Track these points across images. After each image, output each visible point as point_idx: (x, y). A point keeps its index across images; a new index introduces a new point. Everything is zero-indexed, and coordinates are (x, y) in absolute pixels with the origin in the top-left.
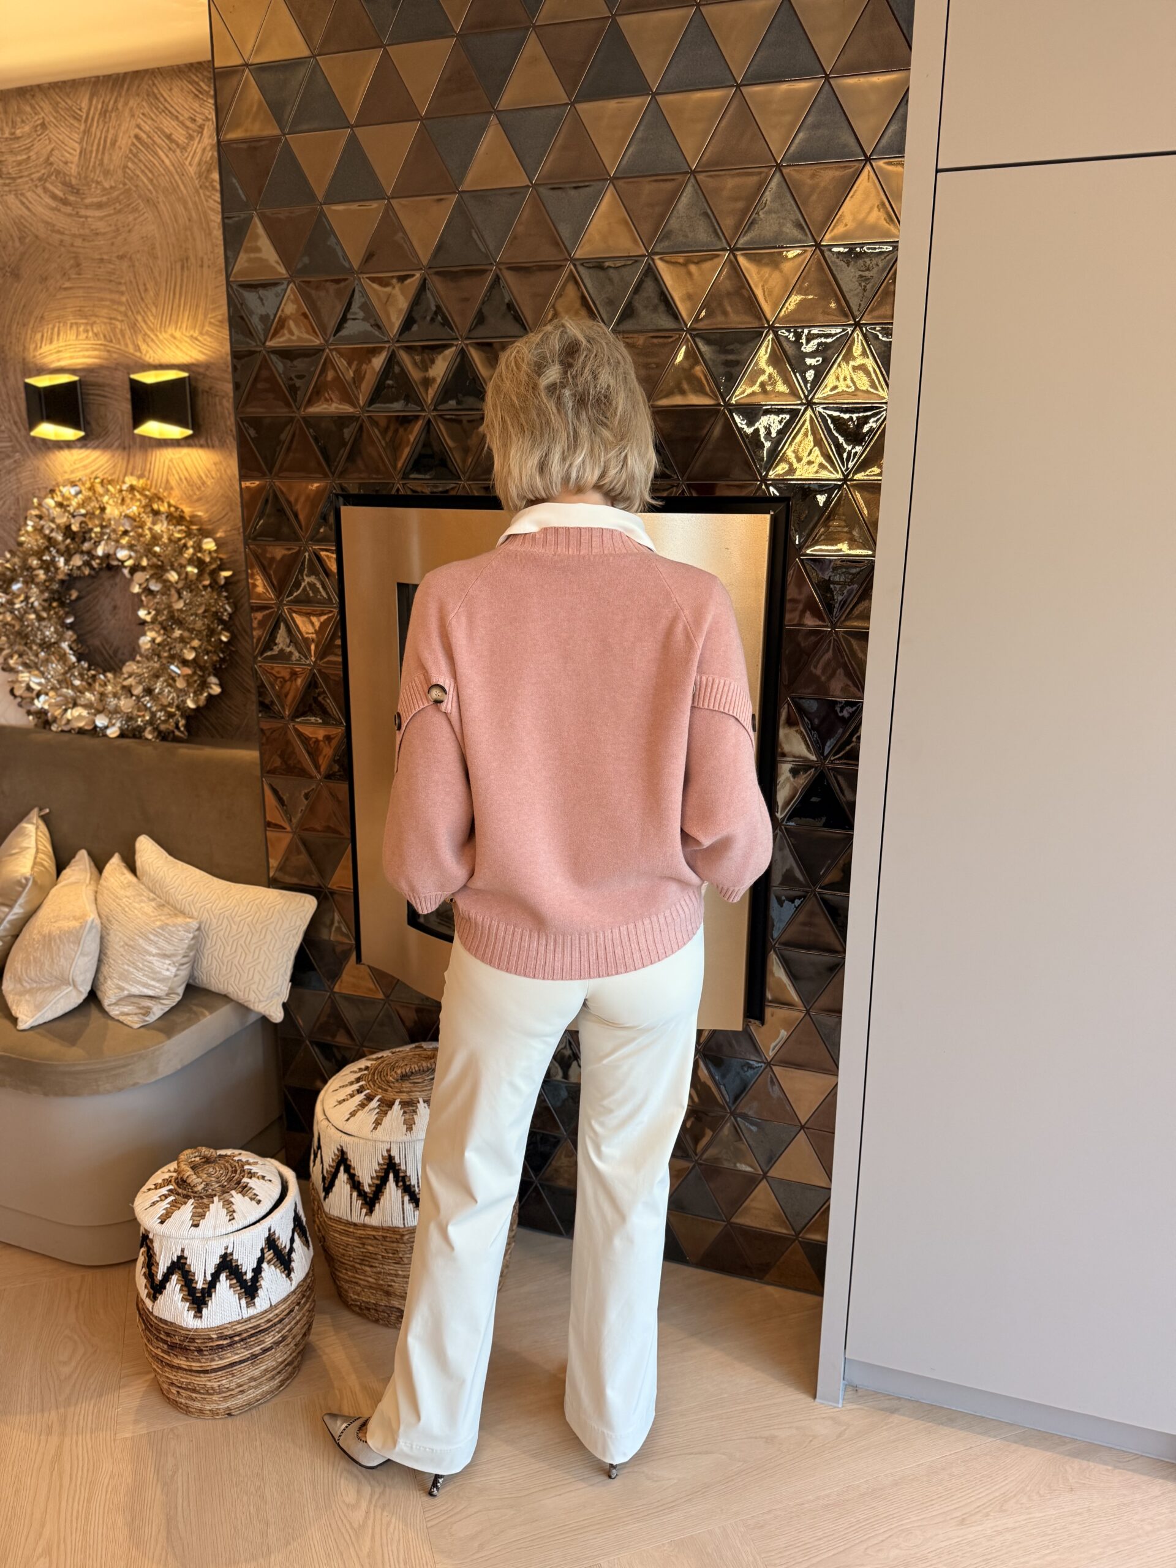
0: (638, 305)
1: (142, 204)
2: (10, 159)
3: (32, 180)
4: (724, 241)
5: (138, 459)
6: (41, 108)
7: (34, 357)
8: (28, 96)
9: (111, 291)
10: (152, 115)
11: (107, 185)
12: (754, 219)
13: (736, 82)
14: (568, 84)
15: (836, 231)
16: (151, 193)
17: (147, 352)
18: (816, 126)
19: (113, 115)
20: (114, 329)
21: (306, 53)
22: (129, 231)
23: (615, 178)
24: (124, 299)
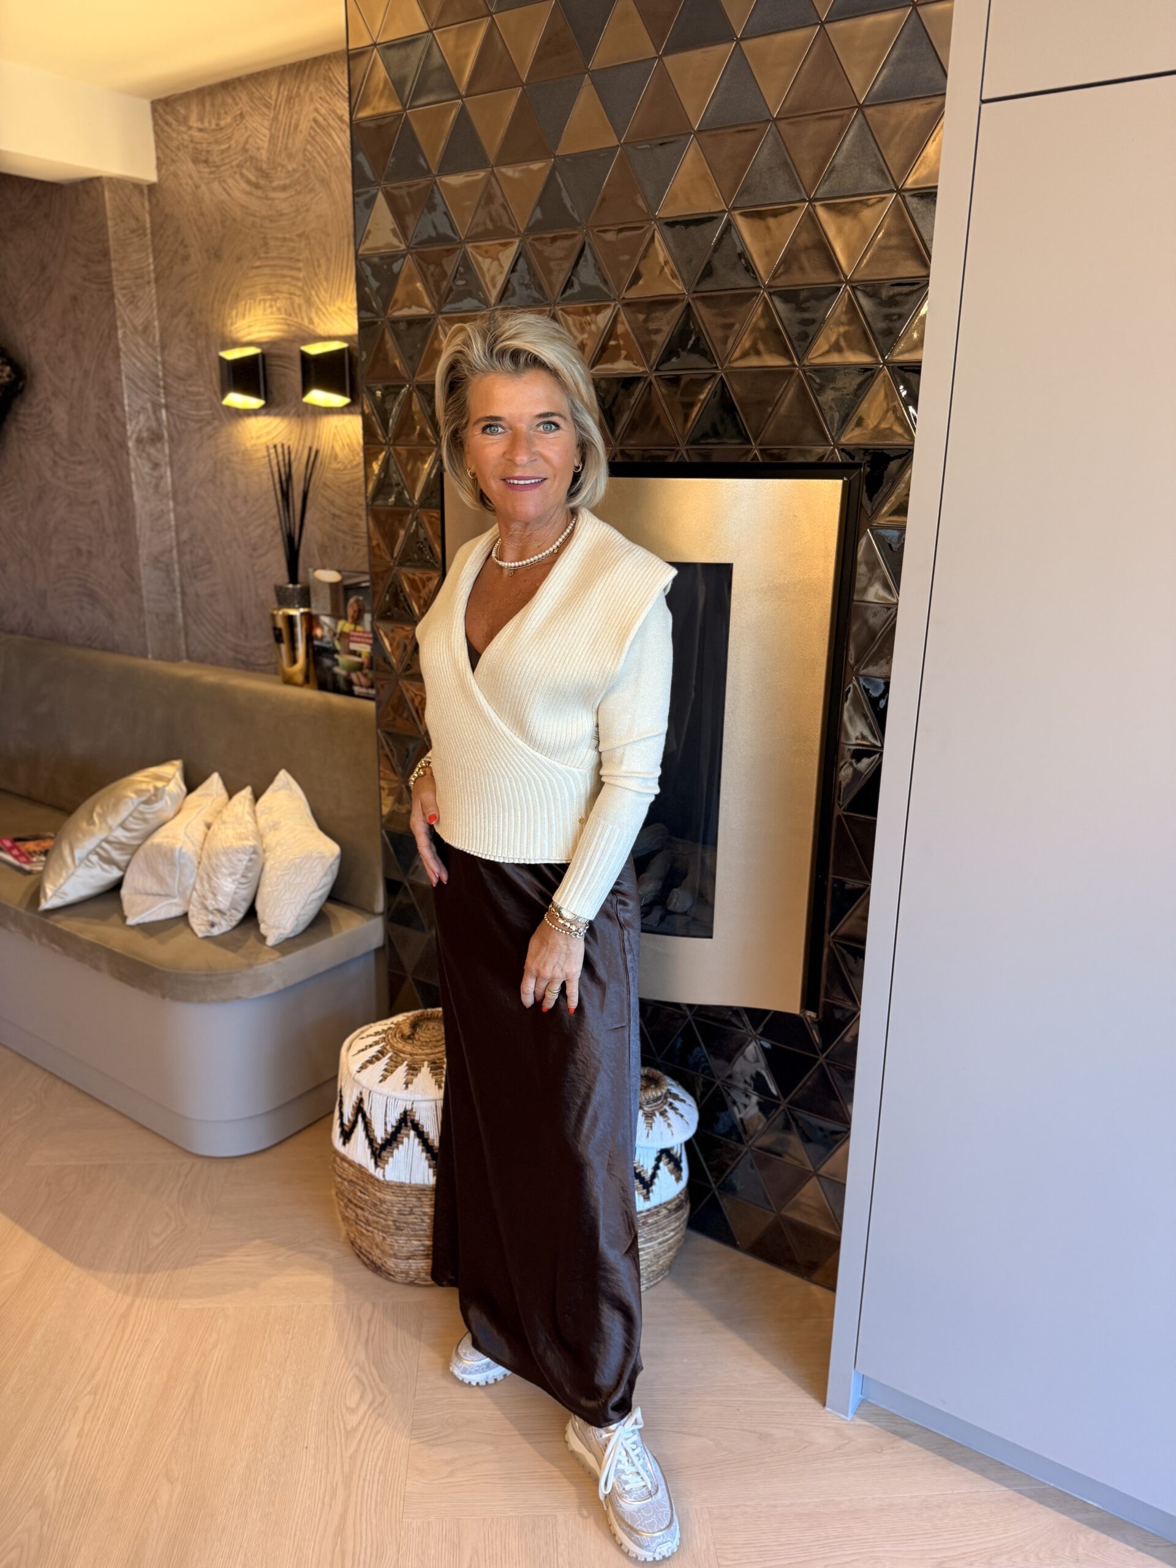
0: (716, 263)
1: (317, 185)
2: (215, 148)
3: (232, 167)
4: (803, 191)
5: (309, 426)
6: (240, 99)
7: (231, 331)
8: (230, 88)
9: (291, 268)
10: (328, 98)
11: (290, 168)
12: (834, 167)
13: (820, 20)
14: (657, 37)
15: (917, 174)
16: (324, 171)
17: (319, 324)
18: (901, 60)
19: (297, 100)
20: (292, 304)
21: (425, 28)
22: (307, 210)
23: (699, 131)
24: (301, 275)
